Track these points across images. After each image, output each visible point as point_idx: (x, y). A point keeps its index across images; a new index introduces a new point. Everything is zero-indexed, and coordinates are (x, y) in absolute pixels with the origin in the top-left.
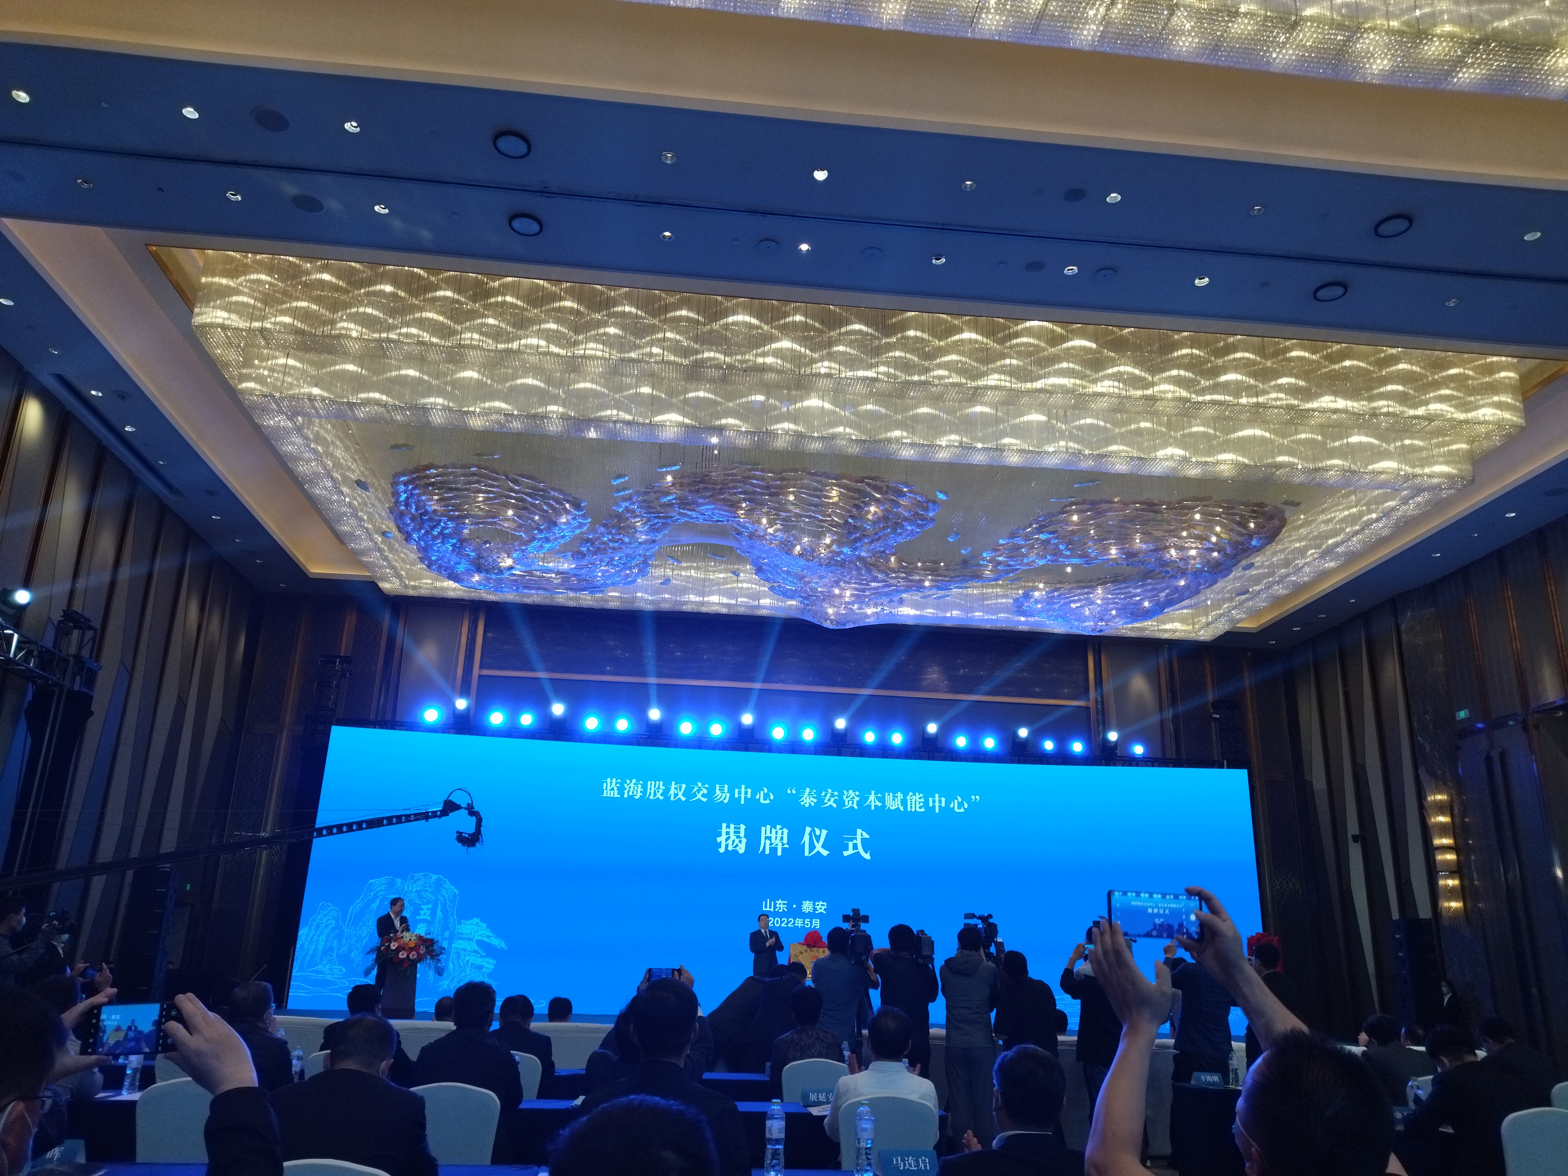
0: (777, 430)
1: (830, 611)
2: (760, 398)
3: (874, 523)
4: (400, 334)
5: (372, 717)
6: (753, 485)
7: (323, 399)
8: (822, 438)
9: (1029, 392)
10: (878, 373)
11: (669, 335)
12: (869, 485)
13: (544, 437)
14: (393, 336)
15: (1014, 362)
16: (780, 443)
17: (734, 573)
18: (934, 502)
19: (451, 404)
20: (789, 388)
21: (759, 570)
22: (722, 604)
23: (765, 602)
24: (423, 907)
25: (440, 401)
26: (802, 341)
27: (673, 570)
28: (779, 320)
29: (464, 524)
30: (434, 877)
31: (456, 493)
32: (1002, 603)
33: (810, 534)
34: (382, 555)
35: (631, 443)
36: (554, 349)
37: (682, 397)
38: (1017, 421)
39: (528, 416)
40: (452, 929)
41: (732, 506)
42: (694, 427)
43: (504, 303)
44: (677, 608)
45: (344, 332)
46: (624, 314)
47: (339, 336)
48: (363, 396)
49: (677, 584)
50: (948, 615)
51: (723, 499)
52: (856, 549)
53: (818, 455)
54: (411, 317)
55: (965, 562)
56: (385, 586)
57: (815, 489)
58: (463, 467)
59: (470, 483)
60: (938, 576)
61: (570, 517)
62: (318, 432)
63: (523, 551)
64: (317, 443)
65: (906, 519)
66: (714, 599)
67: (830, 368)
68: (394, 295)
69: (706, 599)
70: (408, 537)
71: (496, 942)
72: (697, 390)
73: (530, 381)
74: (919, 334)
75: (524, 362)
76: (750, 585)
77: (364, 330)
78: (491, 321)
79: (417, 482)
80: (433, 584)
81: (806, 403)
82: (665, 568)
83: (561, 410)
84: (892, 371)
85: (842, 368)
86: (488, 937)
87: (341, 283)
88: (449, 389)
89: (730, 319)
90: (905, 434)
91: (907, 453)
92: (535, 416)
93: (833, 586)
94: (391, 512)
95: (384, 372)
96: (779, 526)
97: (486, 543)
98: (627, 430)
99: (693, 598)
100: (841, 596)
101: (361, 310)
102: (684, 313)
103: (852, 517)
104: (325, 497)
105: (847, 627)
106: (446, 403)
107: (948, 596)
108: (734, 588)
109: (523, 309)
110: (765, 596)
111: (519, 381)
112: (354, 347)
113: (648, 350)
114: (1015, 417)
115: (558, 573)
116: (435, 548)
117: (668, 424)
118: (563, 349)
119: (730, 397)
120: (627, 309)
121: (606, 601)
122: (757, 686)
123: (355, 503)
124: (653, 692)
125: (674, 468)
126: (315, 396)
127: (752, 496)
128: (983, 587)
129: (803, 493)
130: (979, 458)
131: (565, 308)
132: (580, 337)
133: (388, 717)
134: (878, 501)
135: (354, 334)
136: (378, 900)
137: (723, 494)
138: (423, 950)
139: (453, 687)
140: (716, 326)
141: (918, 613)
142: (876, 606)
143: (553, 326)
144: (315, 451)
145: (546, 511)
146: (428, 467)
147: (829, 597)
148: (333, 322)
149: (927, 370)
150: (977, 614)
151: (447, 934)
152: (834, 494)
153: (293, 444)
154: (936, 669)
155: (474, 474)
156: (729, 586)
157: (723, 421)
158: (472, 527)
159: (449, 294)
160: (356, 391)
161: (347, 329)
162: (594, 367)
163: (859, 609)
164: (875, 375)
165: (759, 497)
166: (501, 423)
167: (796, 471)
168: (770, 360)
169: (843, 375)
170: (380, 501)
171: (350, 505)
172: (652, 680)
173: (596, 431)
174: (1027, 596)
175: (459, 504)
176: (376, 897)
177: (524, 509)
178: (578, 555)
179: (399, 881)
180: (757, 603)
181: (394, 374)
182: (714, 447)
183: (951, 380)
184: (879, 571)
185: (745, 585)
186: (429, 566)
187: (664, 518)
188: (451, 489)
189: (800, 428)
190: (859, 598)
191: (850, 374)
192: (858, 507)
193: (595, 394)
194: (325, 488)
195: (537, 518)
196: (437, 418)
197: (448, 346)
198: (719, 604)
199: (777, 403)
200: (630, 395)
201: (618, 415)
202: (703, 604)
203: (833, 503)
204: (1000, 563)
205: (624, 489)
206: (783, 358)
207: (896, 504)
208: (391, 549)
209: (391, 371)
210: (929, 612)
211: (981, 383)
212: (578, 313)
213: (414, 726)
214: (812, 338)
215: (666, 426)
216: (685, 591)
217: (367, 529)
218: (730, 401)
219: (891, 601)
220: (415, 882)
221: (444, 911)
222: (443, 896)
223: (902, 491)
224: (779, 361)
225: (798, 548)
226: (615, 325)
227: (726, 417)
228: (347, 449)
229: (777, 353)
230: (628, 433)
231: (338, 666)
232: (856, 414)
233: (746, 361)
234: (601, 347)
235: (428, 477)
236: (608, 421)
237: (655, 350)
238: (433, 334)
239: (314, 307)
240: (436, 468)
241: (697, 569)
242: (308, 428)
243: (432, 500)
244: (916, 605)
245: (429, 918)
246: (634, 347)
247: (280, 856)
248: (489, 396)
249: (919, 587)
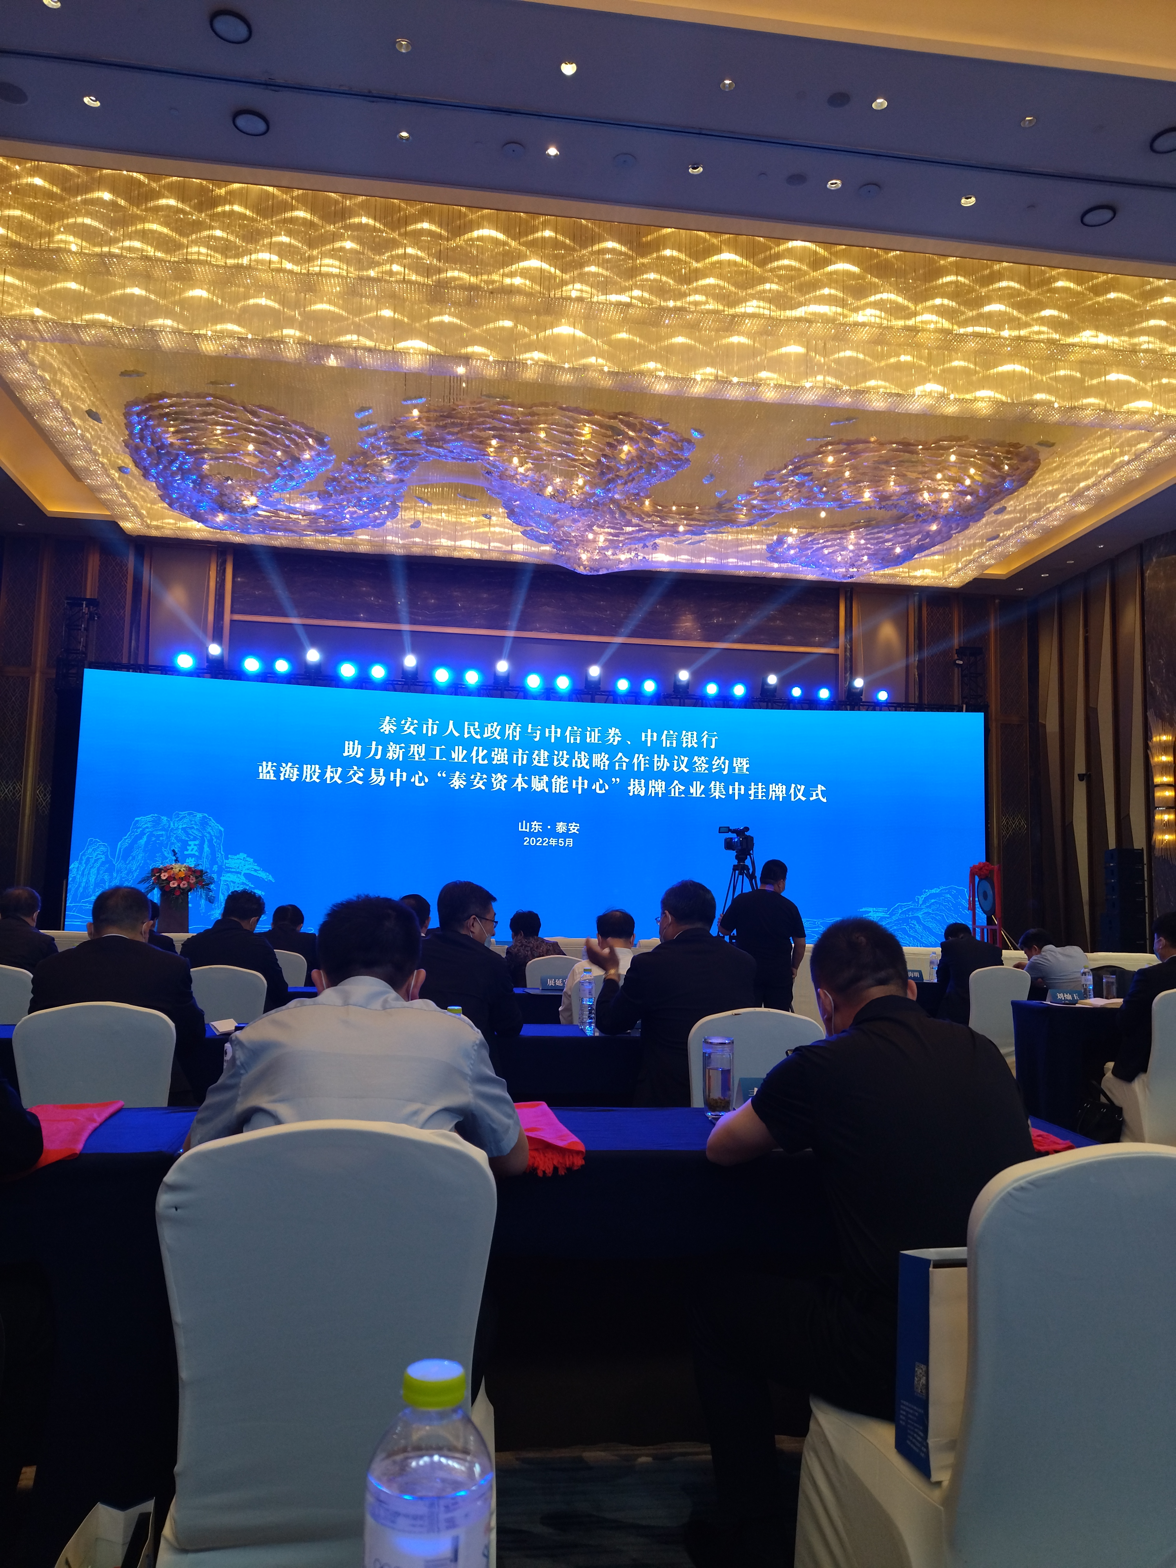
0: (526, 360)
1: (584, 556)
2: (508, 324)
3: (629, 463)
4: (122, 248)
5: (125, 661)
6: (502, 420)
7: (46, 321)
8: (573, 370)
9: (788, 320)
10: (631, 298)
11: (410, 251)
12: (621, 421)
13: (281, 363)
14: (115, 250)
15: (774, 287)
16: (530, 375)
17: (485, 516)
18: (689, 442)
19: (181, 327)
20: (538, 313)
21: (512, 514)
22: (475, 548)
23: (519, 547)
24: (190, 843)
25: (169, 322)
26: (553, 259)
27: (423, 512)
28: (527, 236)
29: (203, 458)
30: (199, 815)
31: (193, 425)
32: (756, 550)
33: (562, 474)
34: (120, 492)
35: (373, 372)
36: (288, 265)
37: (426, 322)
38: (775, 353)
39: (263, 341)
40: (220, 864)
41: (481, 442)
42: (439, 355)
43: (232, 212)
44: (428, 553)
45: (62, 245)
46: (361, 227)
47: (57, 251)
48: (87, 317)
49: (428, 528)
50: (703, 561)
51: (472, 436)
52: (609, 490)
53: (567, 389)
54: (134, 228)
55: (720, 506)
56: (127, 526)
57: (567, 426)
58: (198, 396)
59: (206, 414)
60: (692, 520)
61: (313, 453)
62: (43, 358)
63: (267, 489)
64: (44, 370)
65: (660, 460)
66: (466, 543)
67: (581, 291)
68: (114, 204)
69: (458, 543)
70: (146, 474)
71: (263, 875)
72: (441, 314)
73: (263, 301)
74: (675, 253)
75: (256, 280)
76: (502, 530)
77: (84, 244)
78: (218, 233)
79: (151, 413)
80: (176, 524)
81: (557, 331)
82: (415, 511)
83: (298, 334)
84: (646, 295)
85: (594, 291)
86: (256, 870)
87: (55, 189)
88: (177, 309)
89: (476, 234)
90: (659, 366)
91: (662, 387)
92: (270, 341)
93: (586, 530)
94: (127, 446)
95: (108, 290)
96: (530, 465)
97: (227, 479)
98: (368, 357)
99: (445, 542)
100: (594, 541)
101: (80, 220)
102: (426, 225)
103: (605, 456)
104: (57, 430)
105: (601, 573)
106: (175, 325)
107: (702, 541)
108: (486, 533)
109: (252, 220)
110: (518, 541)
111: (252, 302)
112: (74, 262)
113: (388, 267)
114: (773, 349)
115: (306, 514)
116: (175, 485)
117: (411, 351)
118: (297, 265)
119: (476, 322)
120: (364, 220)
121: (356, 544)
122: (511, 633)
123: (88, 435)
124: (407, 640)
125: (420, 401)
126: (38, 317)
127: (502, 433)
128: (737, 533)
129: (553, 429)
130: (735, 393)
131: (297, 218)
132: (315, 252)
133: (141, 661)
134: (631, 439)
135: (74, 248)
136: (145, 837)
137: (471, 430)
138: (193, 880)
139: (205, 631)
140: (460, 241)
141: (672, 559)
142: (630, 551)
143: (285, 239)
144: (42, 379)
145: (288, 446)
146: (162, 396)
147: (583, 542)
148: (50, 235)
149: (682, 295)
150: (731, 560)
151: (215, 868)
152: (587, 431)
153: (19, 370)
154: (689, 617)
155: (209, 405)
156: (481, 530)
157: (470, 349)
158: (212, 462)
159: (172, 202)
160: (80, 312)
161: (65, 242)
162: (331, 287)
163: (613, 554)
164: (628, 300)
165: (509, 434)
166: (234, 348)
167: (546, 405)
168: (518, 281)
169: (595, 299)
170: (113, 433)
171: (83, 438)
172: (406, 627)
173: (336, 358)
174: (781, 541)
175: (197, 437)
176: (142, 834)
177: (266, 443)
178: (324, 496)
179: (164, 818)
180: (509, 548)
181: (119, 292)
182: (459, 378)
183: (707, 307)
184: (633, 514)
185: (497, 529)
186: (171, 505)
187: (412, 455)
188: (187, 421)
189: (550, 358)
190: (613, 544)
191: (602, 298)
192: (610, 445)
193: (335, 318)
194: (56, 419)
195: (279, 453)
196: (167, 342)
197: (175, 262)
198: (472, 548)
199: (526, 329)
200: (371, 318)
201: (358, 340)
202: (455, 548)
203: (586, 442)
204: (754, 507)
205: (369, 423)
206: (532, 279)
207: (651, 443)
208: (130, 486)
209: (115, 290)
210: (683, 558)
211: (740, 310)
212: (311, 225)
213: (169, 670)
214: (563, 256)
215: (409, 353)
216: (436, 535)
217: (103, 464)
218: (476, 326)
219: (645, 546)
220: (180, 820)
221: (211, 846)
222: (209, 833)
223: (656, 429)
224: (528, 282)
225: (549, 490)
226: (353, 239)
227: (473, 345)
228: (75, 376)
229: (524, 273)
230: (370, 361)
231: (85, 609)
232: (610, 343)
233: (493, 282)
234: (337, 263)
235: (161, 407)
236: (349, 348)
237: (396, 268)
238: (157, 248)
239: (29, 217)
240: (170, 396)
241: (448, 511)
242: (33, 353)
243: (168, 432)
244: (670, 551)
245: (197, 854)
246: (373, 264)
247: (45, 795)
248: (221, 317)
249: (674, 532)
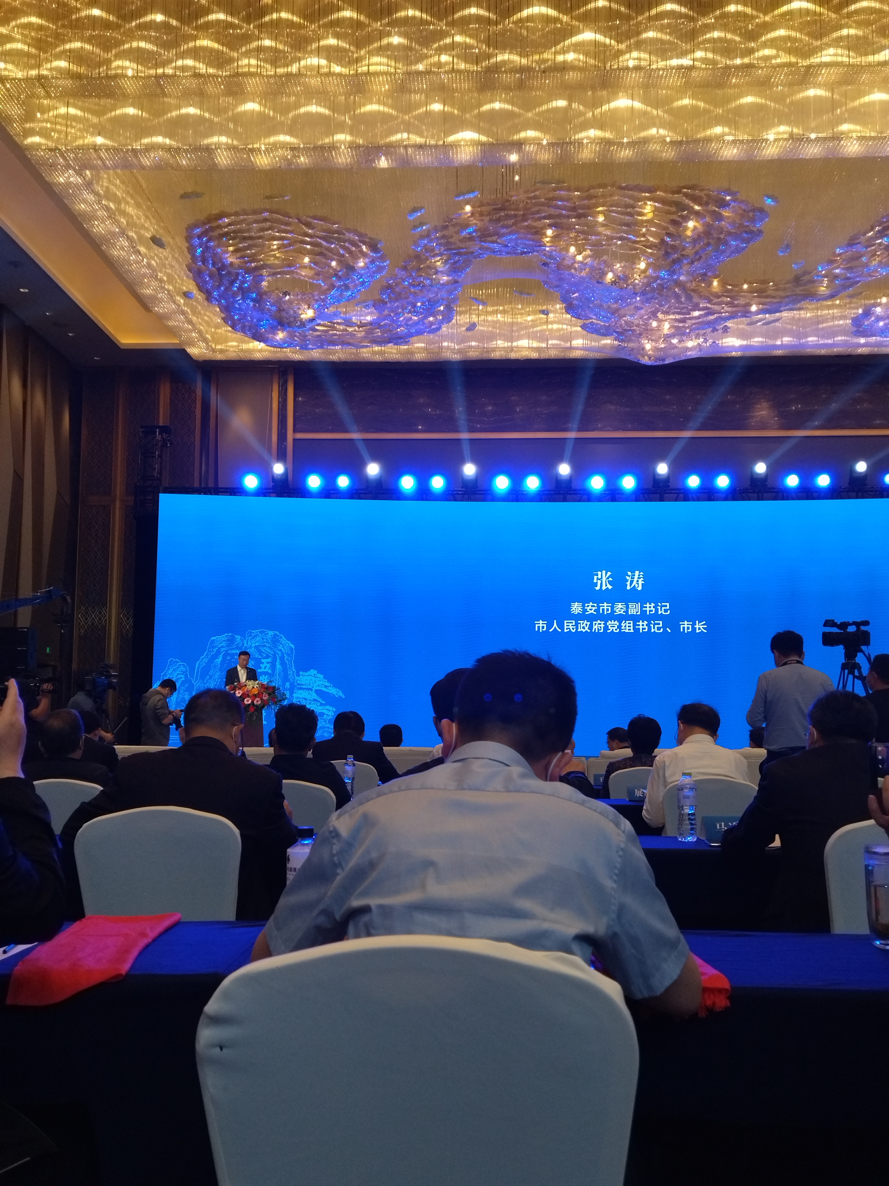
0: (582, 139)
1: (648, 346)
2: (562, 103)
3: (695, 240)
4: (176, 68)
5: (196, 485)
6: (557, 207)
7: (108, 149)
8: (632, 144)
9: (870, 65)
10: (694, 60)
11: (458, 39)
12: (686, 195)
13: (333, 171)
14: (169, 71)
15: (852, 32)
16: (586, 154)
17: (542, 312)
18: (761, 210)
19: (235, 143)
20: (593, 88)
21: (570, 308)
22: (532, 348)
23: (578, 342)
24: (263, 660)
25: (224, 139)
26: (606, 31)
27: (478, 315)
28: (579, 8)
29: (261, 275)
30: (271, 633)
31: (250, 242)
32: (839, 326)
33: (622, 258)
34: (186, 318)
35: (425, 170)
36: (337, 69)
37: (476, 111)
38: (857, 103)
39: (315, 148)
40: (292, 681)
41: (536, 233)
42: (491, 145)
43: (279, 20)
44: (485, 356)
45: (119, 71)
46: (407, 21)
47: (116, 77)
48: (146, 141)
49: (483, 331)
50: (779, 343)
51: (527, 226)
52: (673, 272)
53: (628, 164)
54: (186, 47)
55: (797, 280)
56: (194, 351)
57: (627, 206)
58: (255, 212)
59: (263, 230)
60: (767, 297)
61: (367, 260)
62: (107, 188)
63: (323, 300)
64: (108, 199)
65: (729, 234)
66: (524, 343)
67: (639, 59)
68: (165, 25)
69: (515, 344)
70: (209, 298)
71: (333, 691)
72: (492, 101)
73: (313, 108)
74: (740, 8)
75: (307, 87)
76: (560, 326)
77: (140, 67)
78: (267, 43)
79: (211, 234)
80: (239, 346)
81: (613, 105)
82: (470, 314)
83: (349, 138)
84: (710, 55)
85: (653, 58)
86: (326, 687)
87: (111, 18)
88: (231, 126)
89: (525, 13)
90: (726, 130)
91: (730, 153)
92: (322, 148)
93: (650, 318)
94: (190, 270)
95: (164, 112)
96: (588, 252)
97: (285, 294)
98: (419, 154)
99: (500, 343)
100: (659, 328)
101: (135, 44)
102: (473, 10)
103: (669, 235)
104: (124, 259)
105: (667, 362)
106: (230, 141)
107: (777, 320)
108: (545, 331)
109: (300, 26)
110: (577, 336)
111: (303, 110)
113: (436, 59)
114: (854, 99)
115: (362, 325)
116: (237, 306)
117: (462, 143)
118: (346, 67)
119: (528, 106)
120: (411, 13)
121: (412, 353)
122: (572, 435)
123: (153, 262)
124: (466, 449)
125: (472, 196)
126: (100, 145)
127: (558, 221)
128: (817, 309)
129: (612, 211)
130: (813, 151)
131: (344, 19)
132: (363, 52)
133: (211, 485)
134: (697, 214)
135: (130, 73)
137: (526, 220)
138: (266, 697)
139: (269, 450)
140: (509, 23)
141: (745, 343)
142: (697, 337)
143: (332, 41)
144: (108, 209)
145: (343, 256)
146: (220, 216)
147: (647, 332)
148: (108, 62)
149: (750, 52)
150: (810, 339)
151: (288, 685)
152: (648, 209)
153: (85, 201)
154: (765, 404)
155: (266, 220)
156: (539, 328)
157: (523, 135)
158: (270, 278)
159: (222, 16)
160: (138, 137)
161: (122, 68)
162: (380, 85)
163: (680, 342)
164: (691, 63)
165: (565, 221)
166: (288, 160)
167: (604, 186)
168: (571, 57)
169: (654, 67)
170: (177, 260)
171: (149, 266)
172: (465, 436)
173: (387, 159)
174: (867, 313)
175: (254, 255)
176: (218, 652)
177: (321, 254)
178: (379, 305)
179: (238, 637)
180: (568, 345)
181: (174, 114)
182: (511, 168)
183: (779, 61)
184: (701, 297)
185: (555, 326)
186: (233, 327)
187: (466, 254)
188: (245, 239)
189: (608, 135)
190: (679, 332)
191: (661, 64)
192: (674, 223)
193: (384, 118)
194: (122, 248)
195: (334, 264)
196: (223, 159)
197: (226, 76)
198: (529, 348)
199: (581, 107)
200: (420, 115)
201: (409, 138)
202: (511, 349)
203: (647, 221)
204: (836, 277)
205: (421, 224)
206: (586, 54)
207: (718, 217)
208: (195, 312)
209: (171, 111)
210: (757, 340)
211: (815, 60)
212: (358, 25)
213: (237, 491)
214: (618, 27)
215: (460, 146)
216: (492, 337)
217: (168, 291)
218: (528, 111)
219: (715, 330)
220: (253, 638)
221: (283, 663)
222: (281, 650)
223: (724, 200)
224: (581, 57)
225: (610, 276)
226: (400, 34)
227: (526, 130)
228: (138, 206)
229: (578, 47)
230: (421, 158)
231: (158, 437)
232: (671, 111)
233: (546, 61)
234: (384, 60)
235: (220, 227)
236: (399, 146)
237: (444, 58)
238: (209, 64)
239: (88, 47)
240: (228, 216)
241: (504, 312)
242: (98, 183)
243: (227, 252)
244: (742, 335)
245: (270, 671)
246: (421, 58)
247: (128, 619)
248: (274, 130)
249: (746, 313)
